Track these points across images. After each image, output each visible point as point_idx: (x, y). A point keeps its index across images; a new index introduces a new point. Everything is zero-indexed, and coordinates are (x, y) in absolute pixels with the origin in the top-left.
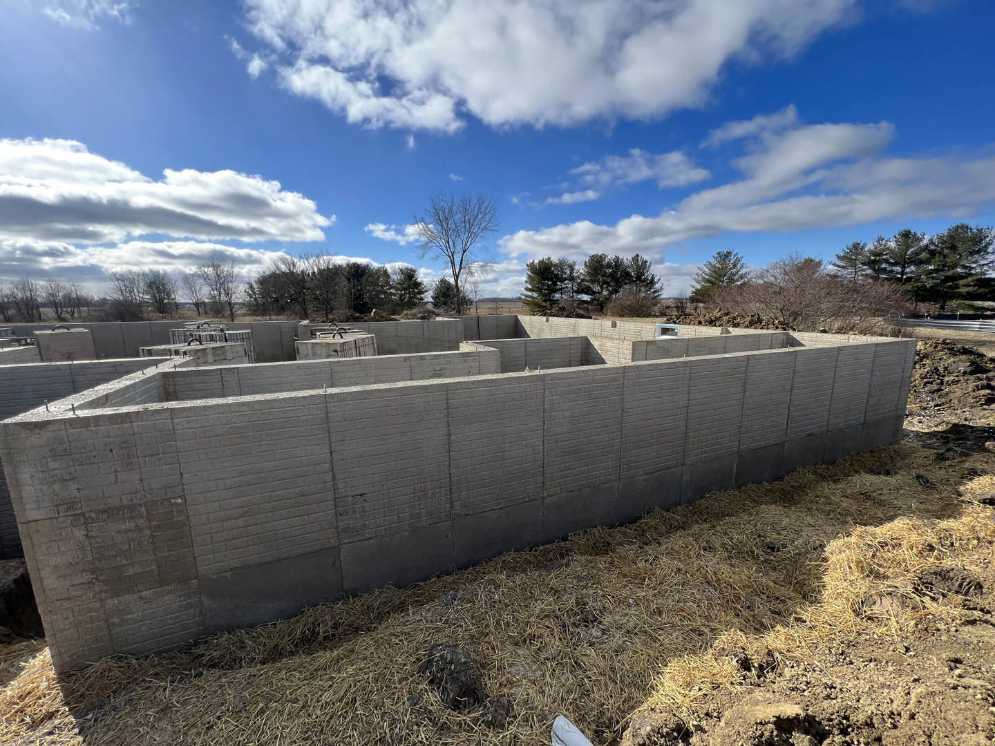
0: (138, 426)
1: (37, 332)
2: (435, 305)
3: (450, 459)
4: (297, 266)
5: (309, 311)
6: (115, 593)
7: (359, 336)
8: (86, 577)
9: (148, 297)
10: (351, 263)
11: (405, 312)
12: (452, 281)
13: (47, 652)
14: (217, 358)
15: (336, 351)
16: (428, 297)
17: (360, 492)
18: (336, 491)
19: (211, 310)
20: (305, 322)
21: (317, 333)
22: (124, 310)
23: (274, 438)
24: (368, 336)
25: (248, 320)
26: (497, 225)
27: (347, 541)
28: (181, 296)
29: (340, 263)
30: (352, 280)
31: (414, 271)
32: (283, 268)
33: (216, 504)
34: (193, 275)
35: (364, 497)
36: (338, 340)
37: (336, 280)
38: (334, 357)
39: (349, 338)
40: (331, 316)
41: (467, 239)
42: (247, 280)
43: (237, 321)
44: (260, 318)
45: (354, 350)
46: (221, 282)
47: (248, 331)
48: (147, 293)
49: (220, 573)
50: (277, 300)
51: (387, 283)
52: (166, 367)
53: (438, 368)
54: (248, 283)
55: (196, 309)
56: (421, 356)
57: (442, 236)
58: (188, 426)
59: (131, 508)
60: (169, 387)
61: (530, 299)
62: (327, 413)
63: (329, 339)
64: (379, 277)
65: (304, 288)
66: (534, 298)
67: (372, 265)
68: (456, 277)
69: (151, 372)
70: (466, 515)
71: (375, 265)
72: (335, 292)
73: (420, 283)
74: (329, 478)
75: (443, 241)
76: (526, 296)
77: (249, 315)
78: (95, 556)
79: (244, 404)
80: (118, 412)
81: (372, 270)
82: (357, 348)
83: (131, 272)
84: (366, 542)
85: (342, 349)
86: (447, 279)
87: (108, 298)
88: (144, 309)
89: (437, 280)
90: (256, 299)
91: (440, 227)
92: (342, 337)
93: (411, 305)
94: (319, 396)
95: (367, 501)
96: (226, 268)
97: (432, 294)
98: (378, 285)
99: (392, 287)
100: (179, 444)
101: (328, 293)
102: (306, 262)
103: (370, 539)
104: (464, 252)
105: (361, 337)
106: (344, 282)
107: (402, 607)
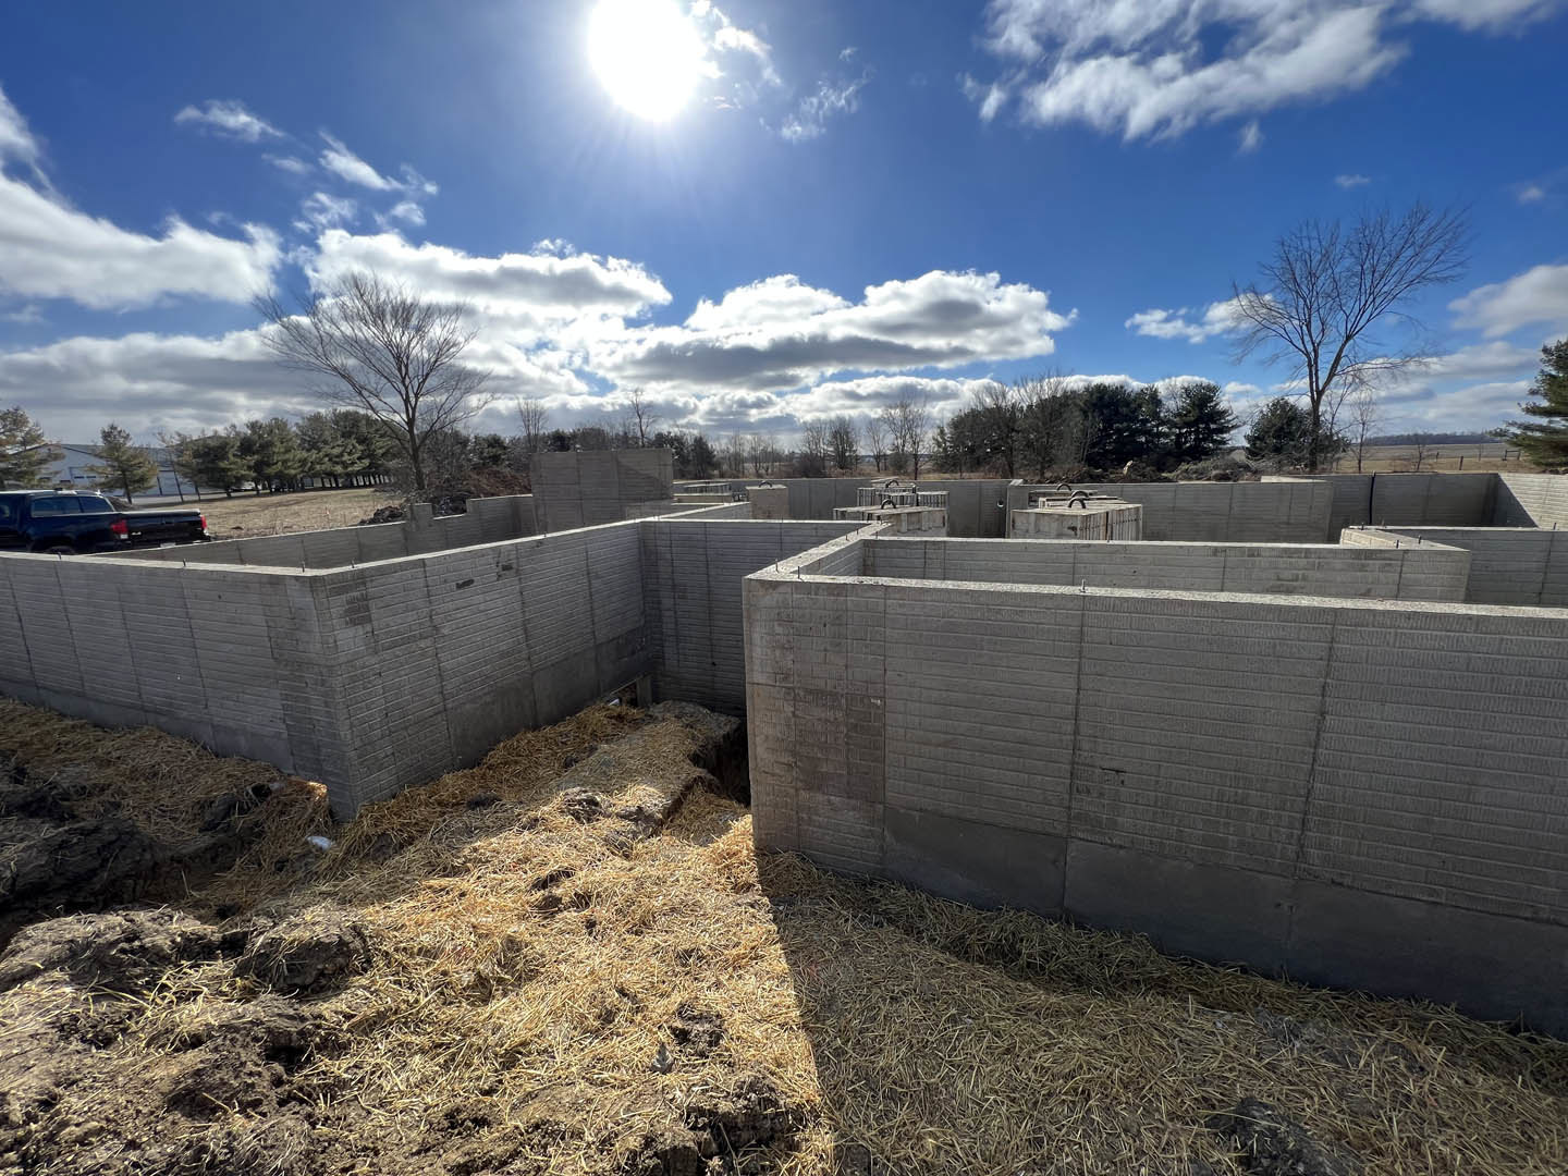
0: (852, 601)
1: (748, 488)
2: (1253, 453)
3: (1314, 760)
4: (1009, 396)
5: (1016, 466)
6: (809, 788)
7: (1112, 506)
8: (786, 758)
9: (831, 449)
10: (1093, 384)
11: (1184, 466)
12: (1304, 403)
13: (749, 818)
14: (911, 528)
15: (1074, 529)
16: (1238, 439)
17: (1115, 765)
18: (1078, 752)
19: (892, 466)
20: (1017, 482)
21: (1041, 499)
22: (809, 466)
23: (998, 647)
24: (1130, 506)
25: (934, 477)
26: (1460, 264)
27: (1080, 835)
28: (863, 449)
29: (1075, 388)
30: (1090, 414)
31: (1213, 390)
32: (988, 401)
33: (917, 720)
34: (878, 420)
35: (1122, 777)
36: (1077, 510)
37: (1065, 416)
38: (1070, 537)
39: (1096, 508)
40: (1048, 474)
41: (1362, 311)
42: (938, 422)
43: (921, 479)
44: (947, 476)
45: (1102, 529)
46: (909, 426)
47: (944, 493)
48: (830, 444)
49: (910, 809)
50: (972, 450)
51: (1156, 415)
52: (866, 534)
53: (1287, 574)
54: (939, 427)
55: (875, 463)
56: (1250, 549)
57: (1294, 314)
58: (900, 611)
59: (834, 696)
60: (869, 558)
61: (1538, 434)
62: (1082, 626)
63: (1062, 508)
64: (1140, 406)
65: (1013, 430)
66: (1556, 431)
67: (1128, 384)
68: (1317, 395)
69: (854, 538)
70: (1333, 882)
71: (1135, 385)
72: (1060, 435)
73: (1224, 412)
74: (1070, 728)
75: (1296, 322)
76: (1527, 427)
77: (934, 471)
78: (798, 738)
79: (968, 592)
80: (835, 581)
81: (1129, 395)
82: (1109, 525)
83: (819, 420)
84: (1112, 850)
85: (1085, 526)
86: (1291, 400)
87: (797, 451)
88: (827, 463)
89: (1264, 402)
90: (945, 449)
91: (1290, 296)
92: (1084, 507)
93: (1197, 453)
94: (1073, 597)
95: (1126, 783)
96: (915, 408)
97: (1249, 432)
98: (1135, 420)
99: (1163, 423)
100: (888, 630)
101: (1049, 437)
102: (1022, 391)
103: (1121, 847)
104: (1348, 338)
105: (1117, 507)
106: (1077, 416)
107: (1162, 987)
